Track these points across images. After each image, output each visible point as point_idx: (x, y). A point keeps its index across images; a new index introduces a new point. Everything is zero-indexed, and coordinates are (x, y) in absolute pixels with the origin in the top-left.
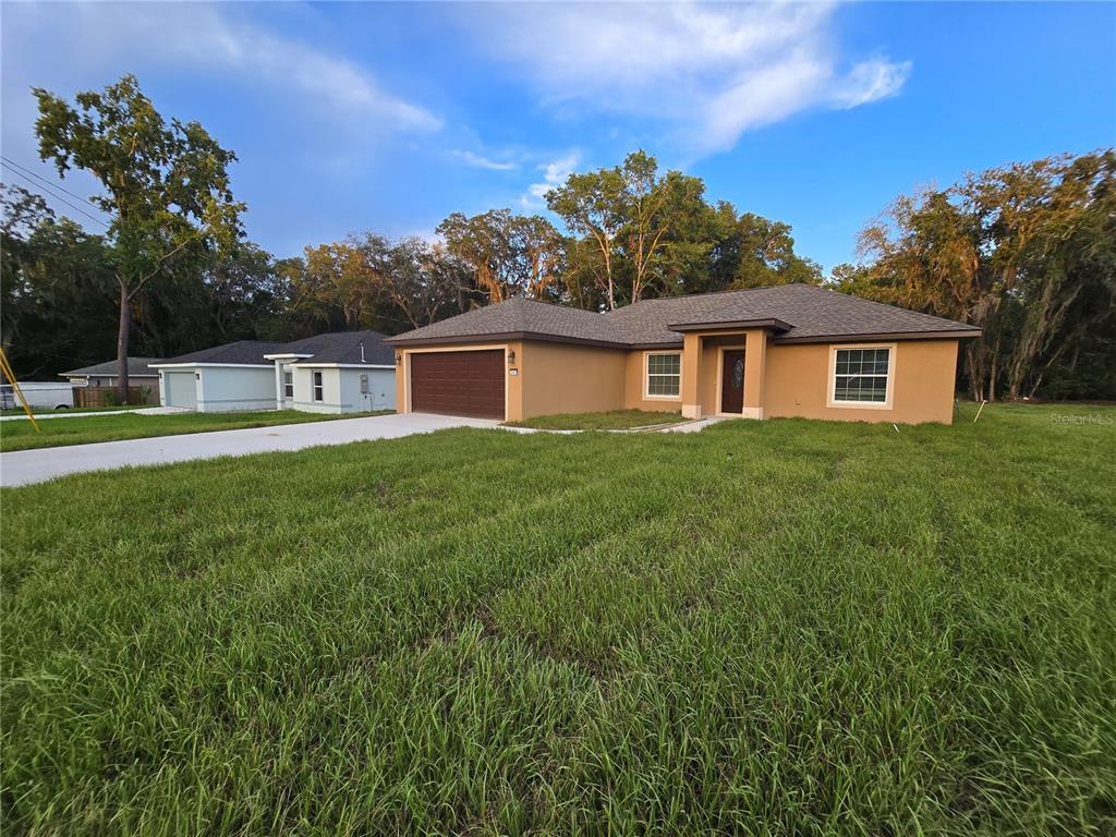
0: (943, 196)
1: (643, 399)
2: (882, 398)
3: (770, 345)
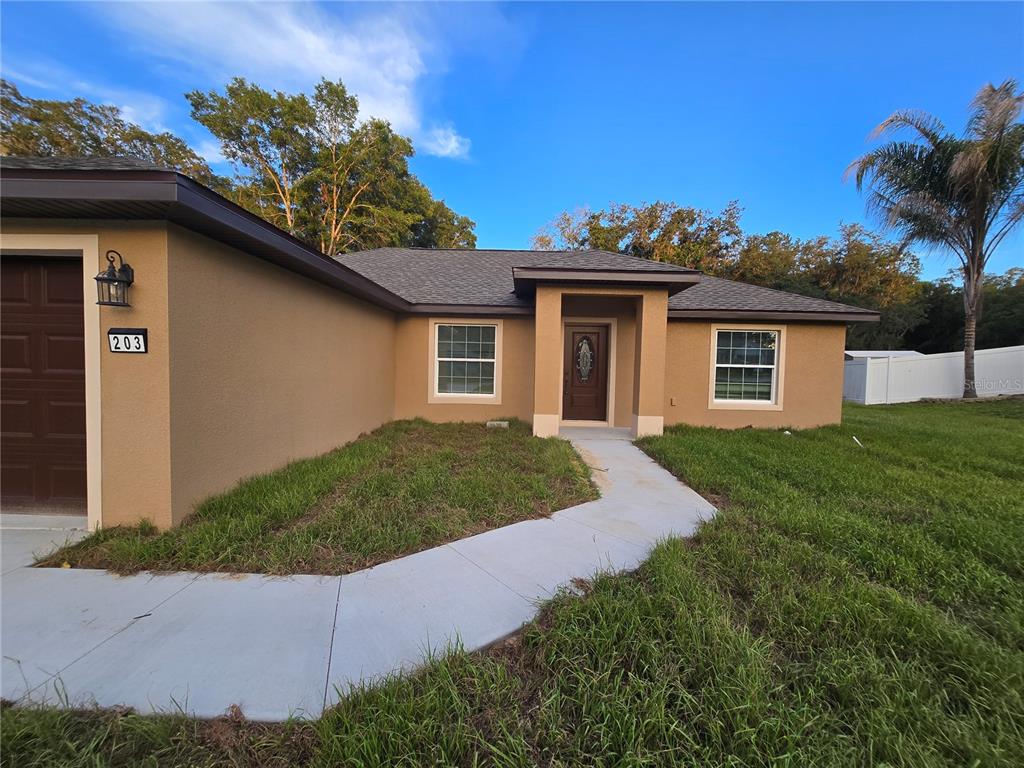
0: (597, 218)
1: (430, 400)
2: (766, 396)
3: (670, 320)
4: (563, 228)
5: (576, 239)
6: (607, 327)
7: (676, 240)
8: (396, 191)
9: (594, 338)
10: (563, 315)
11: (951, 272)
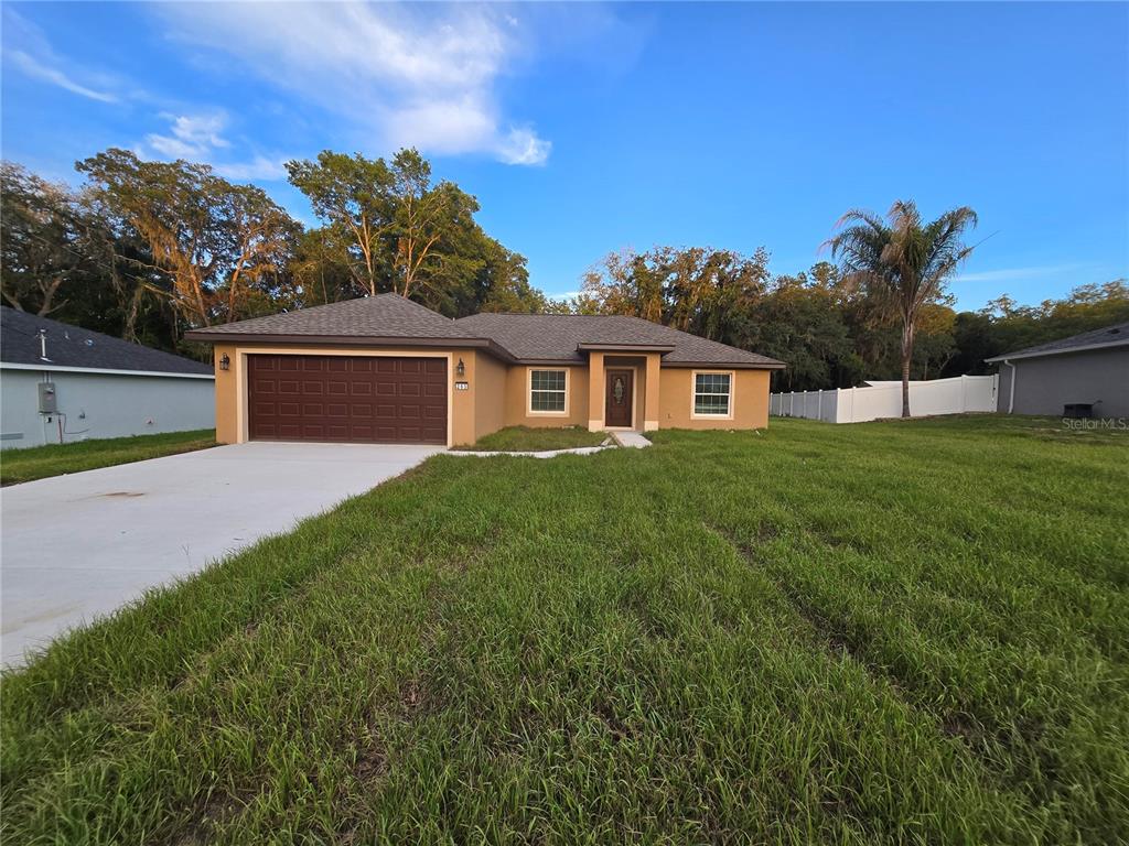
0: (642, 259)
1: (527, 415)
2: (724, 411)
3: (661, 367)
4: (611, 267)
5: (623, 277)
6: (632, 371)
7: (714, 280)
8: (464, 242)
9: (624, 378)
10: (605, 364)
11: (991, 303)
